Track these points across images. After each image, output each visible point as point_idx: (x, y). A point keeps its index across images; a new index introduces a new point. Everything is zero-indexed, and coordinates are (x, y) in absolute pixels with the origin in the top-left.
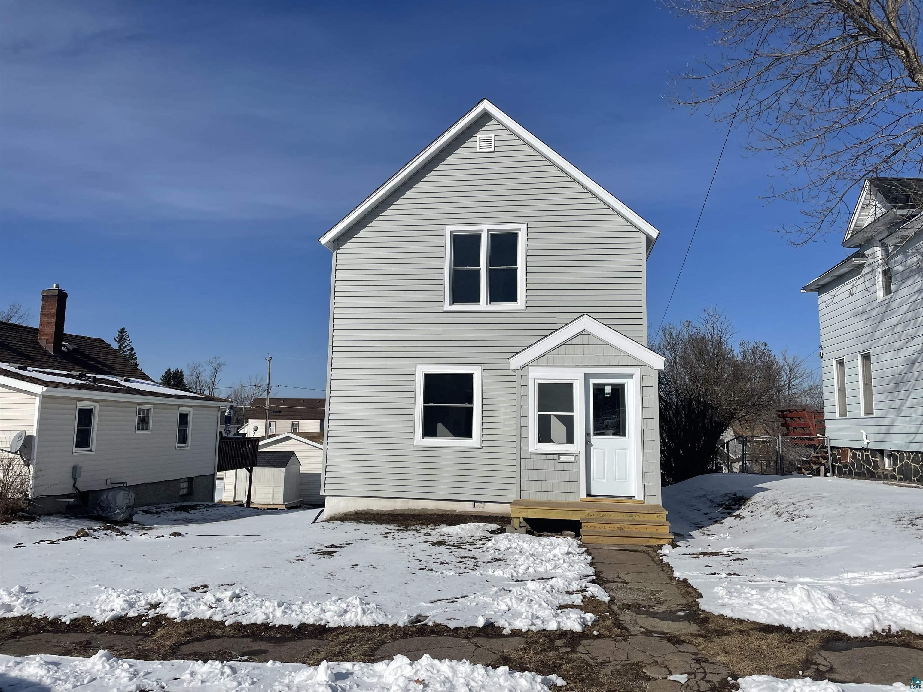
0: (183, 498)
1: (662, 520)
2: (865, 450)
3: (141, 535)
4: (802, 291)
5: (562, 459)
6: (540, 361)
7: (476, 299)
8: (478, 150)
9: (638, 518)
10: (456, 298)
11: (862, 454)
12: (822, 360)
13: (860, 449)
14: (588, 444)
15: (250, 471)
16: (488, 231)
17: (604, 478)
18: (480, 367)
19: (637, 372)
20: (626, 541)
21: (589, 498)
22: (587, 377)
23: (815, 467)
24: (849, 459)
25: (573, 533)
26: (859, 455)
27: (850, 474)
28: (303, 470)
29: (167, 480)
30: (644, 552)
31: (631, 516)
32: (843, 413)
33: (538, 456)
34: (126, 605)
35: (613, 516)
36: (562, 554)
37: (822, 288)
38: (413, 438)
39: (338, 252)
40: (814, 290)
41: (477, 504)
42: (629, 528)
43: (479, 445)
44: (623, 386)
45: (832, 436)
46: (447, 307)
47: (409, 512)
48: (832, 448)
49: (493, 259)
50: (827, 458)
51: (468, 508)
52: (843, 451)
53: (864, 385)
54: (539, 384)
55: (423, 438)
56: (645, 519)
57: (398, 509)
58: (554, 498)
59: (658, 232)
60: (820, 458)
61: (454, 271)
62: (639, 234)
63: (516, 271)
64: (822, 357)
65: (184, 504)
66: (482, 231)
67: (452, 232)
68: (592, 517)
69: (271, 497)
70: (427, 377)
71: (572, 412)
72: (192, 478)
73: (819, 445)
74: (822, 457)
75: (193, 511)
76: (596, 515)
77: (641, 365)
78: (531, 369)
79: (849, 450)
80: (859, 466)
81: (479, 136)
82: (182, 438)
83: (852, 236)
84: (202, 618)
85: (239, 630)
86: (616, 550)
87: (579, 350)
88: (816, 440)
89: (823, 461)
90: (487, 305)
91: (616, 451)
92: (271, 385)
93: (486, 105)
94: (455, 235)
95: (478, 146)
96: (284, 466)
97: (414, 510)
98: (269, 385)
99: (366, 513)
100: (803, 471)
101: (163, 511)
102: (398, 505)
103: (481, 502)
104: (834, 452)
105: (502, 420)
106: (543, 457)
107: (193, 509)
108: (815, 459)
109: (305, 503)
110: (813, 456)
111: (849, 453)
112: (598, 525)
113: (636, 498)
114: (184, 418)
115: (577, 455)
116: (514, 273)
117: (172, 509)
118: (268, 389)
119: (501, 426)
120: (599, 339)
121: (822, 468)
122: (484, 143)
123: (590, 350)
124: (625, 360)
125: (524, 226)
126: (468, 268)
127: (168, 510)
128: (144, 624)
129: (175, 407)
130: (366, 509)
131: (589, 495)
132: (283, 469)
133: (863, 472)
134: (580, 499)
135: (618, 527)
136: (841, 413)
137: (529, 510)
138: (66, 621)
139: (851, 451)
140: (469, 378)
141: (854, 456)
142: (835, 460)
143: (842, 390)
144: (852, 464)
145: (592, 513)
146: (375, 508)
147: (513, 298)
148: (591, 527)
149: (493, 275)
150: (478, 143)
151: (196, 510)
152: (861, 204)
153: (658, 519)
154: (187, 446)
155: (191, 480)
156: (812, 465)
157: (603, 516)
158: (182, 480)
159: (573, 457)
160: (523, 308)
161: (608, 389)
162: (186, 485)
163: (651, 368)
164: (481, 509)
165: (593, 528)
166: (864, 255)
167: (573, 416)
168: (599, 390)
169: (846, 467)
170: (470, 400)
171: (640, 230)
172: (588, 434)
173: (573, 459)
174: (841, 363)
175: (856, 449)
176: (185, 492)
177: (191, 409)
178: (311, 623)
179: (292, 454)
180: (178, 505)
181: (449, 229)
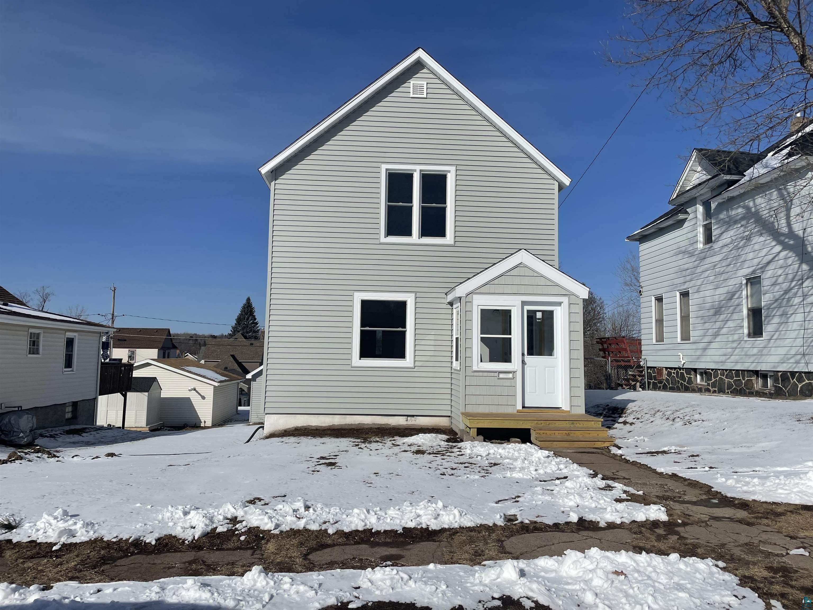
0: (69, 421)
1: (598, 426)
2: (680, 369)
3: (73, 457)
4: (626, 240)
5: (501, 376)
6: (482, 290)
7: (408, 233)
8: (412, 95)
9: (578, 425)
10: (391, 231)
11: (677, 372)
12: (641, 296)
13: (675, 368)
14: (523, 363)
15: (125, 396)
16: (421, 171)
17: (535, 392)
18: (413, 295)
19: (565, 300)
20: (576, 444)
21: (525, 410)
22: (524, 303)
23: (633, 383)
24: (665, 376)
25: (519, 440)
26: (674, 373)
27: (665, 388)
28: (164, 394)
29: (55, 404)
30: (599, 453)
31: (573, 424)
32: (660, 338)
33: (481, 374)
34: (208, 521)
35: (558, 424)
36: (544, 457)
37: (643, 238)
38: (350, 359)
39: (277, 182)
40: (636, 240)
41: (409, 418)
42: (575, 434)
43: (412, 365)
44: (551, 313)
45: (648, 358)
46: (383, 239)
47: (347, 427)
48: (648, 368)
49: (425, 198)
50: (644, 376)
51: (401, 421)
52: (659, 370)
53: (681, 317)
54: (482, 310)
55: (360, 359)
56: (584, 426)
57: (336, 424)
58: (494, 410)
59: (570, 180)
60: (637, 376)
61: (389, 206)
62: (552, 181)
63: (444, 209)
64: (641, 295)
65: (72, 427)
66: (415, 171)
67: (387, 170)
68: (540, 426)
69: (134, 421)
70: (365, 303)
71: (510, 334)
72: (77, 402)
73: (634, 366)
74: (638, 376)
75: (84, 434)
76: (543, 424)
77: (569, 294)
78: (475, 296)
79: (664, 369)
80: (674, 382)
81: (412, 82)
82: (69, 363)
83: (677, 196)
84: (297, 528)
85: (347, 538)
86: (575, 452)
87: (517, 280)
88: (632, 361)
89: (640, 379)
90: (419, 238)
91: (546, 369)
92: (115, 314)
93: (420, 54)
94: (389, 173)
95: (411, 91)
96: (147, 391)
97: (352, 425)
98: (113, 314)
99: (306, 429)
100: (624, 386)
101: (57, 435)
102: (336, 421)
103: (413, 416)
104: (649, 371)
105: (432, 343)
106: (485, 374)
107: (85, 432)
108: (632, 377)
109: (165, 425)
110: (630, 375)
111: (665, 372)
112: (548, 432)
113: (563, 408)
114: (70, 343)
115: (514, 372)
116: (444, 210)
117: (64, 432)
118: (113, 318)
119: (432, 348)
120: (534, 271)
121: (638, 384)
122: (417, 88)
123: (526, 281)
124: (556, 290)
125: (453, 169)
126: (401, 204)
127: (61, 434)
128: (242, 538)
129: (62, 332)
130: (305, 425)
131: (523, 407)
132: (146, 394)
133: (678, 387)
134: (518, 410)
135: (566, 433)
136: (658, 339)
137: (485, 421)
138: (152, 541)
139: (666, 370)
140: (403, 304)
141: (669, 374)
142: (650, 377)
143: (660, 322)
144: (667, 380)
145: (540, 422)
146: (314, 424)
147: (442, 234)
148: (543, 433)
149: (424, 212)
150: (411, 89)
151: (87, 433)
152: (689, 168)
153: (595, 426)
154: (73, 371)
155: (75, 404)
156: (631, 382)
157: (549, 424)
158: (67, 405)
159: (511, 374)
160: (452, 242)
161: (539, 315)
162: (69, 409)
163: (577, 297)
164: (413, 423)
165: (544, 435)
166: (687, 211)
167: (510, 338)
168: (531, 316)
169: (661, 382)
170: (404, 325)
171: (554, 178)
172: (523, 355)
173: (510, 376)
174: (659, 299)
175: (671, 368)
176: (69, 416)
177: (76, 334)
178: (412, 527)
179: (154, 379)
180: (67, 428)
181: (384, 167)
